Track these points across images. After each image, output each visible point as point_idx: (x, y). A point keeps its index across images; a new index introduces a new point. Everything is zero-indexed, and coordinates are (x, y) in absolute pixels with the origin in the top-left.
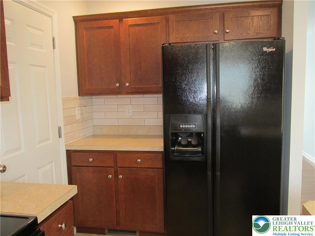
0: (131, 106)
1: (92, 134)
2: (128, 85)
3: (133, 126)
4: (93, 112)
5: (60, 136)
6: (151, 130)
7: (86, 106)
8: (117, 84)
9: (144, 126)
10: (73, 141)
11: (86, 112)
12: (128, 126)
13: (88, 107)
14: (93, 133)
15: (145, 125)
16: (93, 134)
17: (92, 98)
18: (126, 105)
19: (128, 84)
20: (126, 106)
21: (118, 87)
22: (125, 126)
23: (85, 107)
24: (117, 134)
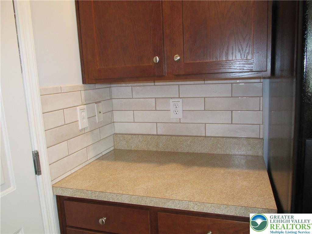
0: (180, 100)
1: (112, 149)
2: (179, 60)
3: (183, 137)
4: (113, 110)
5: (38, 171)
6: (219, 145)
7: (99, 102)
8: (155, 58)
9: (205, 137)
10: (73, 171)
11: (100, 112)
12: (174, 137)
13: (102, 102)
14: (114, 146)
15: (207, 135)
16: (114, 149)
17: (111, 87)
18: (171, 98)
19: (179, 58)
20: (171, 100)
21: (157, 63)
22: (169, 137)
23: (96, 103)
24: (155, 149)
